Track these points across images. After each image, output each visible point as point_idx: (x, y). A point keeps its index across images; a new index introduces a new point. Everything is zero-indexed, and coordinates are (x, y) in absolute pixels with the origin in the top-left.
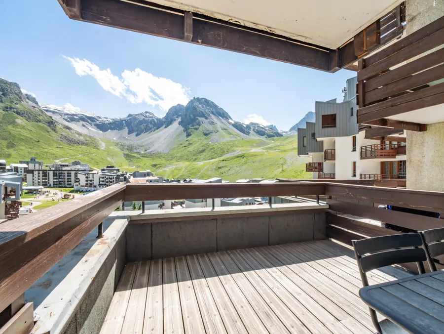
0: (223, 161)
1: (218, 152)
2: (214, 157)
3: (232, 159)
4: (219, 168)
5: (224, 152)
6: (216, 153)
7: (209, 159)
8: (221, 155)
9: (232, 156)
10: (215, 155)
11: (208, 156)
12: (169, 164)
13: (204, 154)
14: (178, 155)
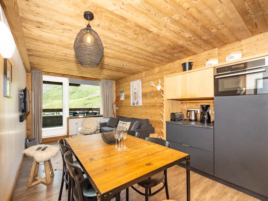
0: (88, 99)
1: (85, 93)
2: (82, 96)
3: (95, 98)
4: (85, 104)
5: (89, 93)
6: (83, 94)
7: (77, 98)
8: (87, 96)
9: (95, 96)
10: (83, 95)
11: (77, 96)
12: (45, 102)
13: (74, 94)
14: (52, 95)
